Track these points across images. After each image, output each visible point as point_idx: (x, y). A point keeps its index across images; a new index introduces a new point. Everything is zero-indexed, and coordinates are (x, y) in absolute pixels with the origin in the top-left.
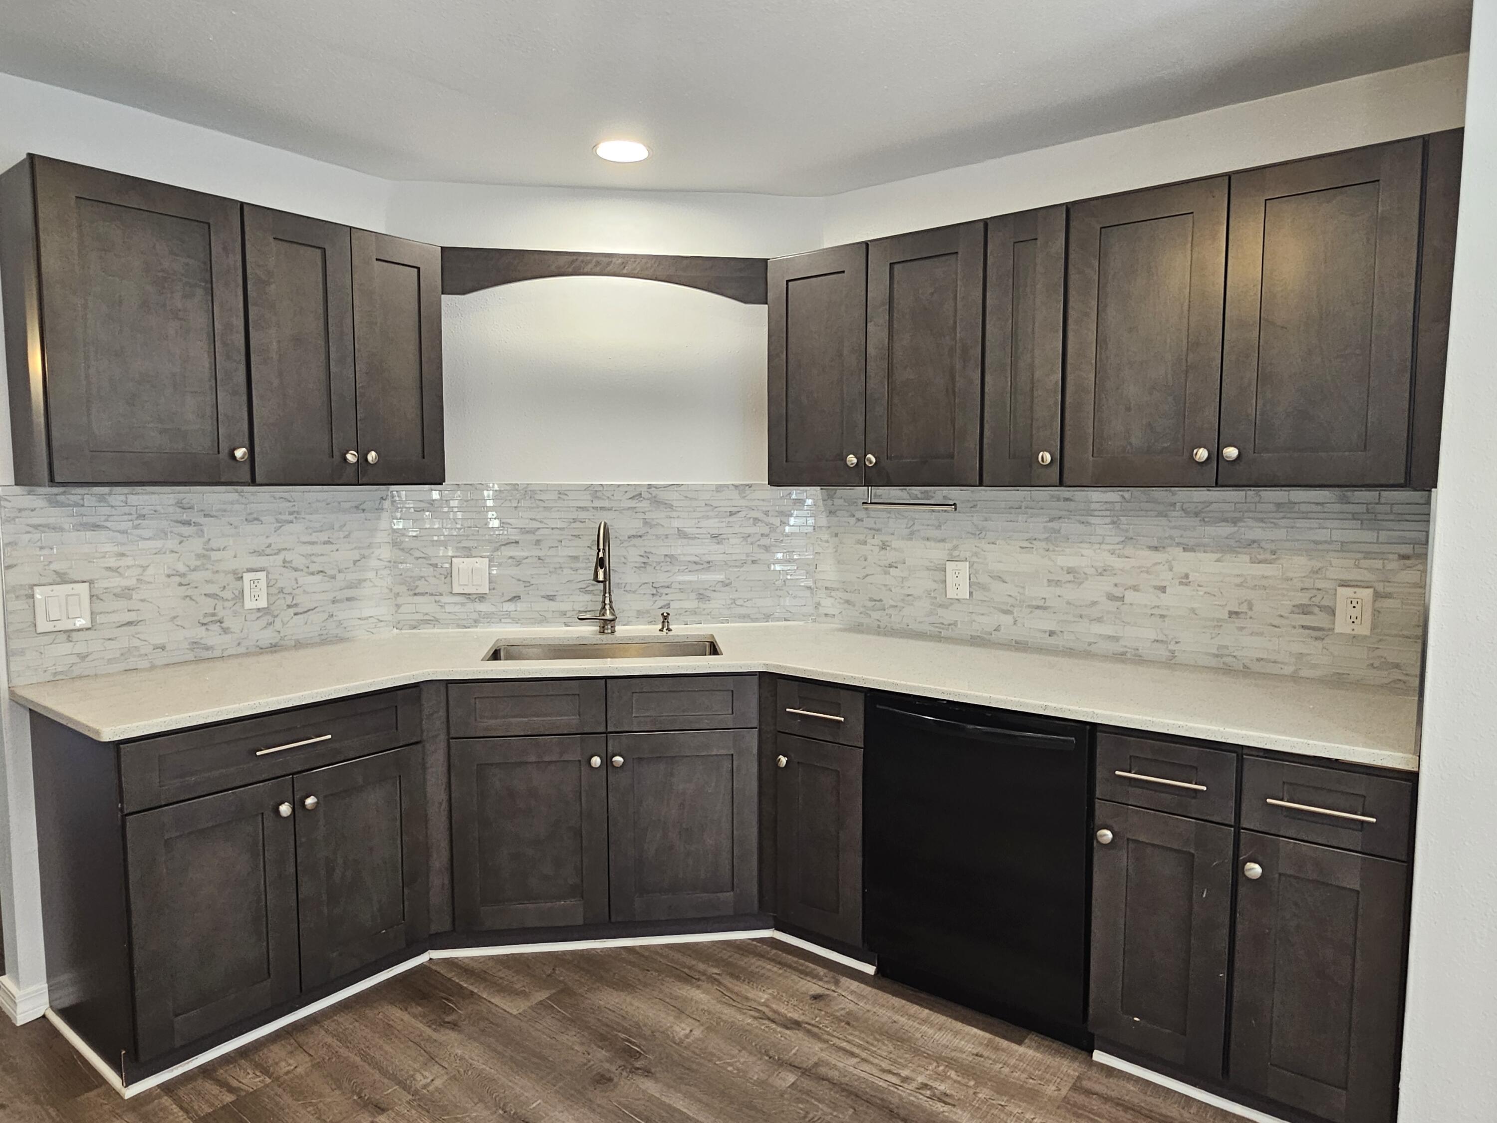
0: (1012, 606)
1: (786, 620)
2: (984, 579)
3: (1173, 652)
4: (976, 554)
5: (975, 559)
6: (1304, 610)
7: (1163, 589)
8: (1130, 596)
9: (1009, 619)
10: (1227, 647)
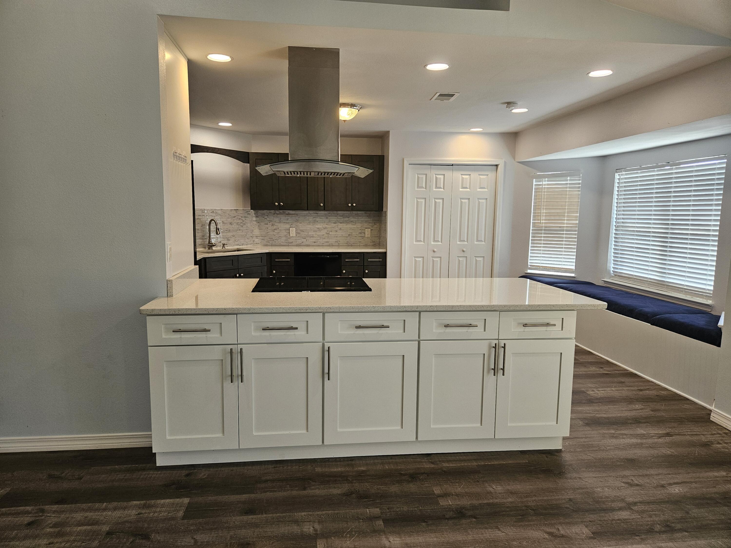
0: (306, 237)
1: (247, 245)
2: (299, 231)
3: (339, 243)
4: (297, 226)
5: (296, 227)
6: (360, 233)
7: (337, 231)
8: (330, 233)
9: (305, 240)
10: (348, 242)
